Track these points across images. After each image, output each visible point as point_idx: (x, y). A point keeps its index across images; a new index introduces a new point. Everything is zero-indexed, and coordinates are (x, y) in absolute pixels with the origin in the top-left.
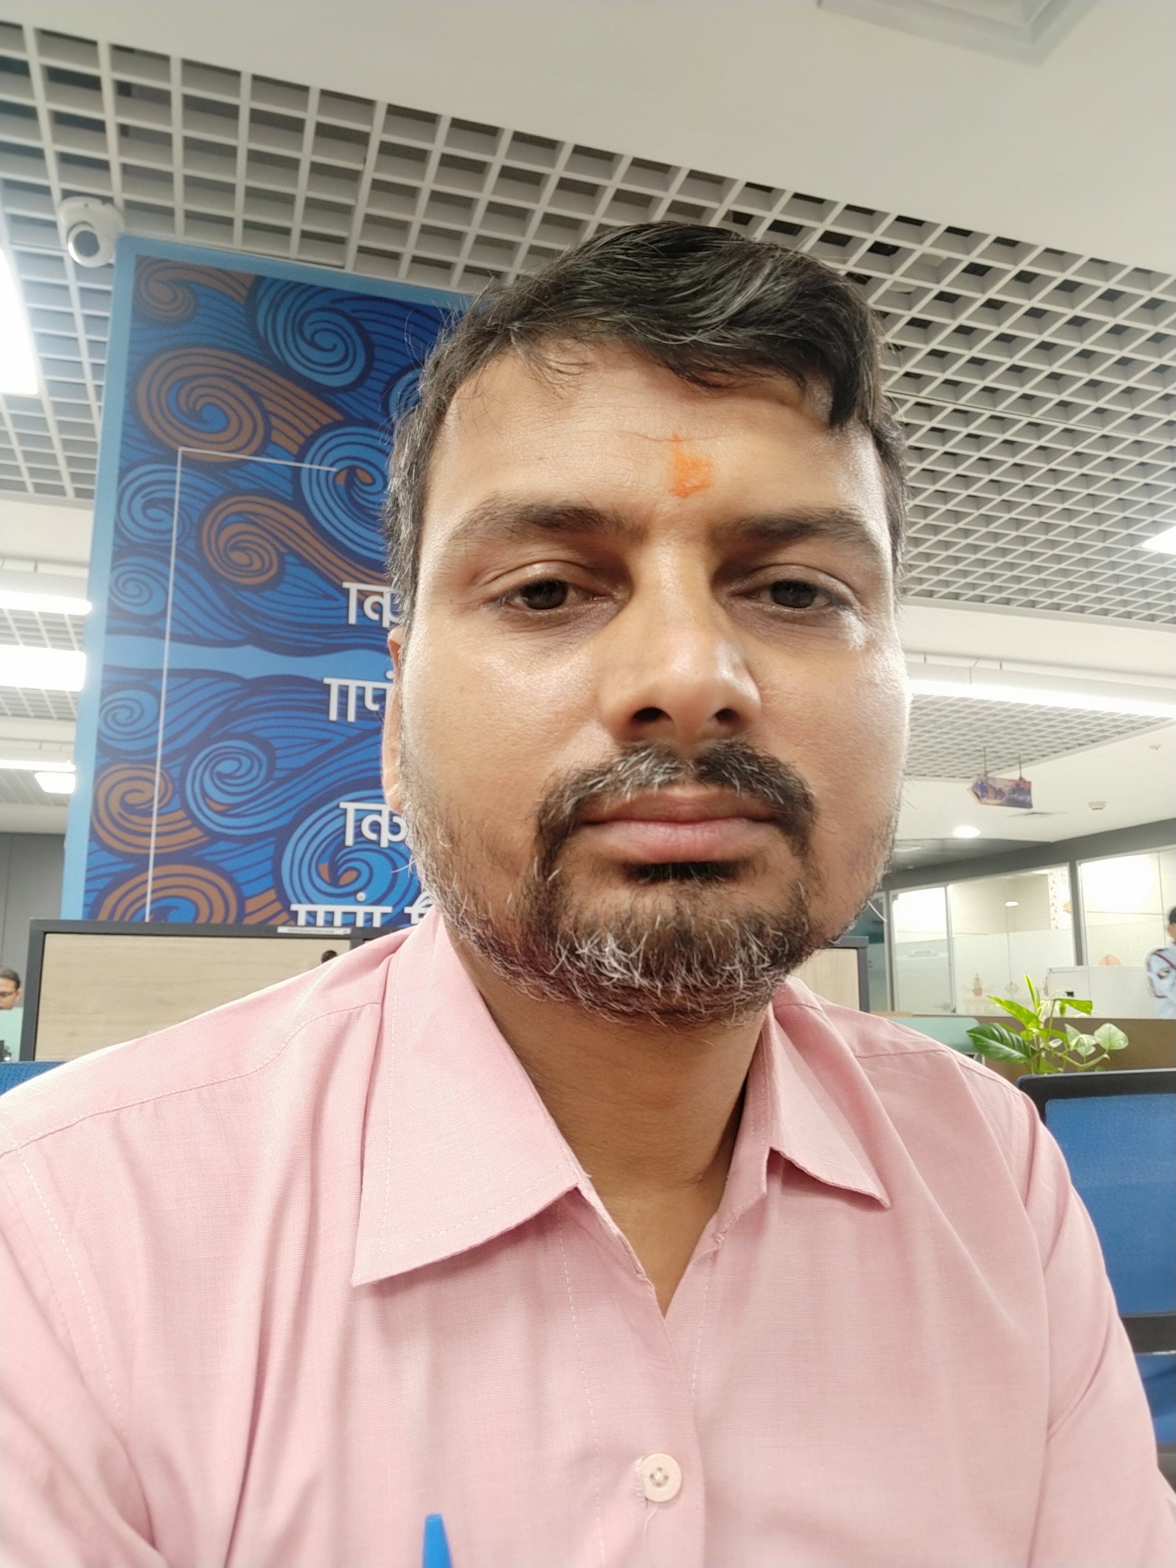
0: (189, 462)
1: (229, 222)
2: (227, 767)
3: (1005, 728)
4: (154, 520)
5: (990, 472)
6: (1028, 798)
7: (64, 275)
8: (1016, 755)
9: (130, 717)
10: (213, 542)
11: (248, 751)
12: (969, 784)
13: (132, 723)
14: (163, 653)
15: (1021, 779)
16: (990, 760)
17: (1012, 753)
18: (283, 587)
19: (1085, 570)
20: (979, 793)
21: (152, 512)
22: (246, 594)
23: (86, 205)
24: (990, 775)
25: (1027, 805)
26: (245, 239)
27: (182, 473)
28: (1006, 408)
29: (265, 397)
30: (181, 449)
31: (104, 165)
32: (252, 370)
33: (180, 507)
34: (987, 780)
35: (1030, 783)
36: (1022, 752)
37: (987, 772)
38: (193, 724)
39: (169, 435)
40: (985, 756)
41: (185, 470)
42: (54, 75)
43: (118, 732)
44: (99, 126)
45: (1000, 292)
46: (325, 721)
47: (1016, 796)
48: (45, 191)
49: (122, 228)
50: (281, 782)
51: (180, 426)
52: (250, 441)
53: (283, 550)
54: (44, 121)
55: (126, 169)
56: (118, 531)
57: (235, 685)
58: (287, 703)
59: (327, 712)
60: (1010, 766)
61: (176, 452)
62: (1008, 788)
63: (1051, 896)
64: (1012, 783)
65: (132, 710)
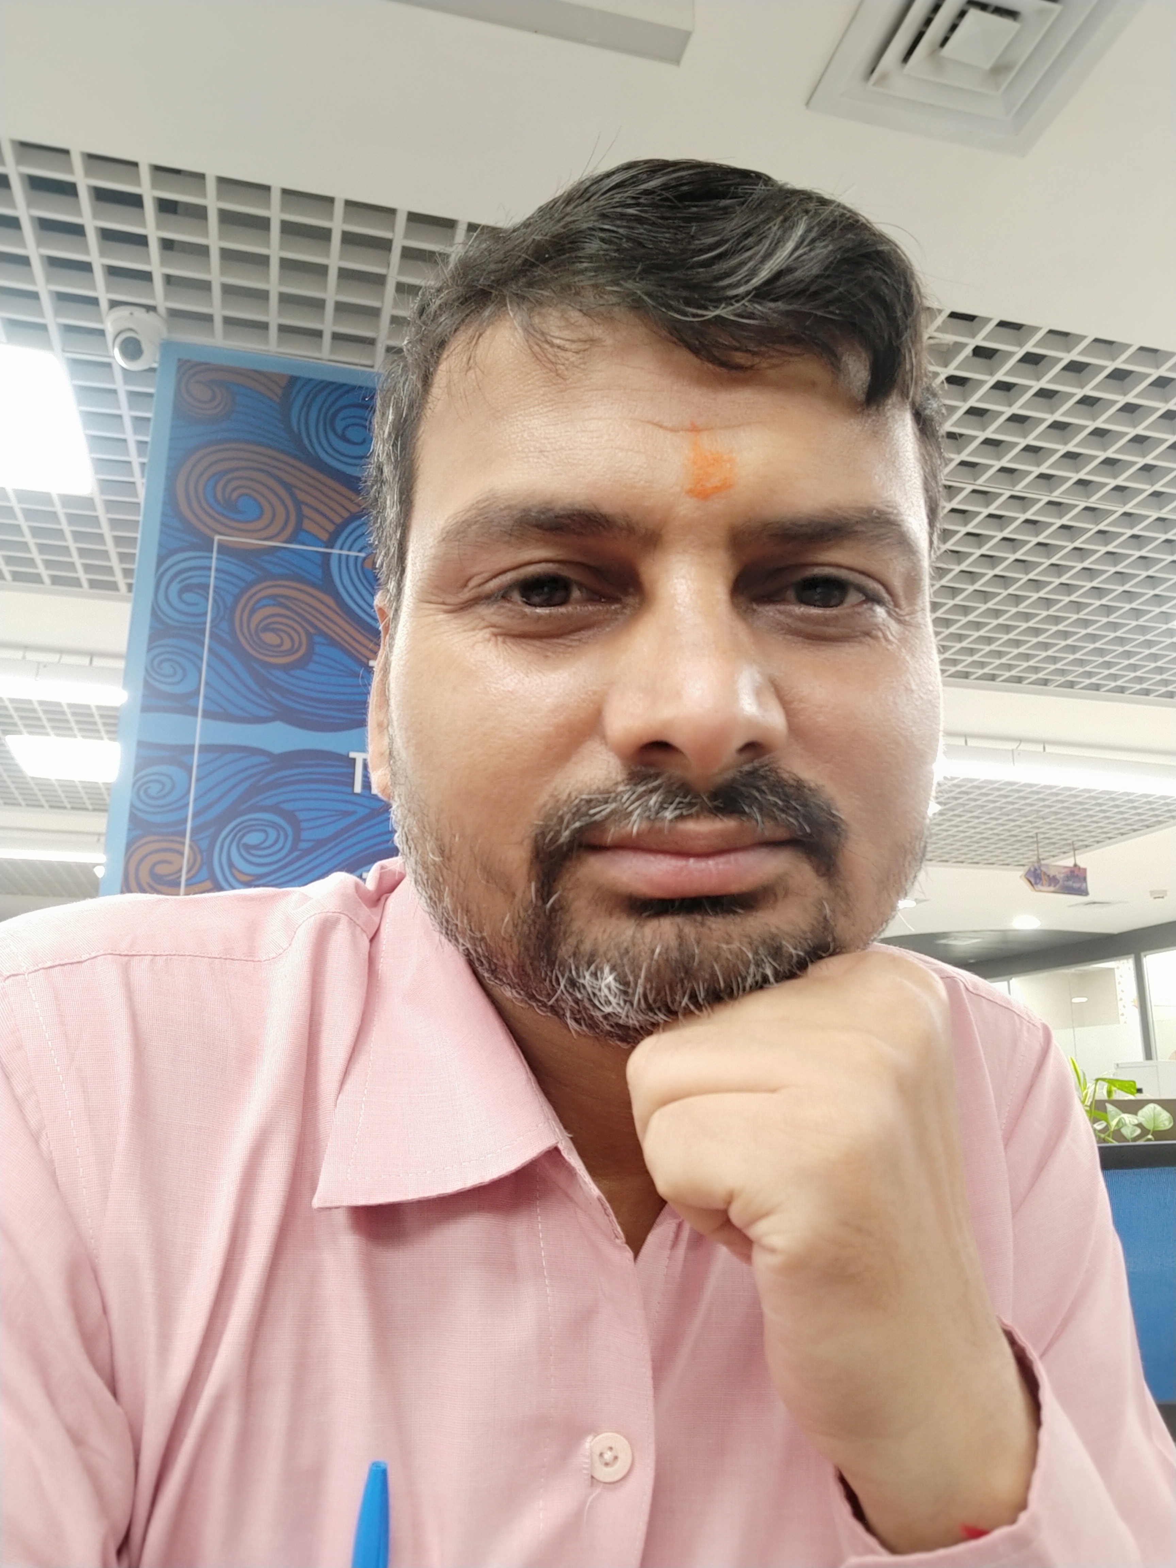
0: (224, 549)
1: (264, 326)
2: (253, 838)
3: (1056, 813)
4: (189, 604)
5: (1014, 552)
6: (1084, 885)
7: (112, 380)
8: (1069, 842)
9: (162, 790)
10: (245, 625)
11: (274, 823)
12: (1021, 872)
13: (164, 796)
14: (195, 730)
15: (1075, 865)
16: (1043, 847)
17: (1065, 840)
18: (312, 666)
19: (1121, 649)
20: (1033, 880)
21: (188, 597)
22: (278, 673)
23: (131, 314)
24: (1043, 862)
25: (1084, 892)
26: (280, 342)
27: (218, 559)
28: (1025, 487)
29: (299, 489)
30: (217, 538)
31: (147, 276)
32: (284, 462)
33: (215, 591)
34: (1040, 867)
35: (1085, 870)
36: (1076, 838)
37: (1039, 860)
38: (221, 798)
39: (205, 524)
40: (1037, 842)
41: (221, 557)
42: (101, 195)
43: (148, 805)
44: (141, 241)
45: (1008, 373)
46: (349, 794)
47: (1070, 883)
48: (94, 302)
49: (165, 334)
50: (307, 852)
51: (216, 516)
52: (283, 529)
53: (311, 630)
54: (92, 237)
55: (169, 279)
56: (155, 613)
57: (262, 759)
58: (314, 776)
59: (352, 785)
60: (1064, 853)
61: (212, 540)
62: (1062, 876)
63: (1119, 991)
64: (1066, 870)
65: (163, 784)
